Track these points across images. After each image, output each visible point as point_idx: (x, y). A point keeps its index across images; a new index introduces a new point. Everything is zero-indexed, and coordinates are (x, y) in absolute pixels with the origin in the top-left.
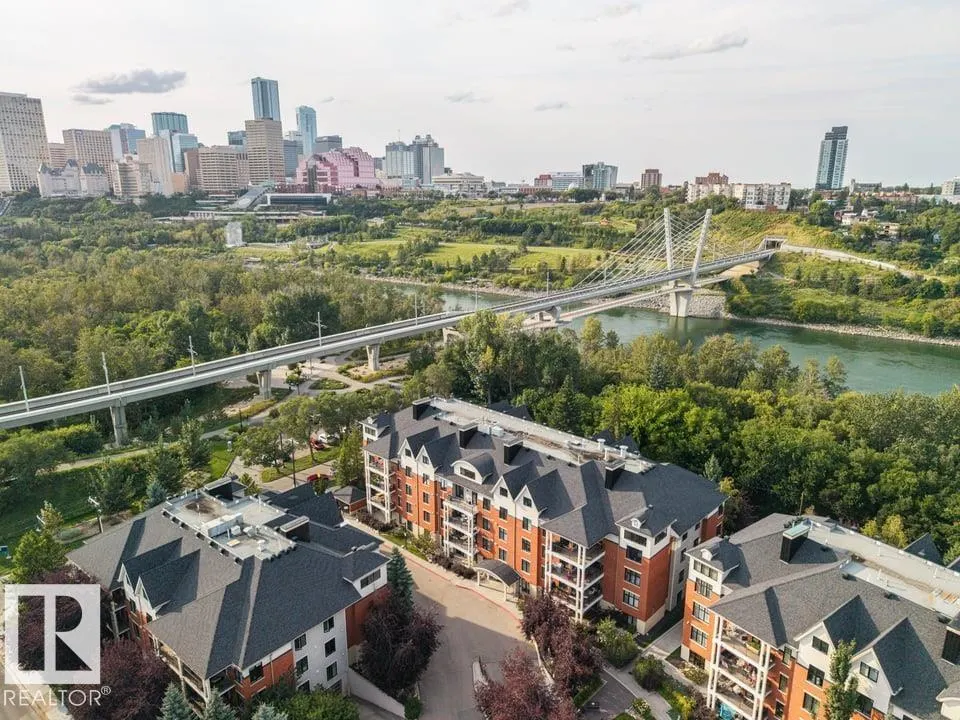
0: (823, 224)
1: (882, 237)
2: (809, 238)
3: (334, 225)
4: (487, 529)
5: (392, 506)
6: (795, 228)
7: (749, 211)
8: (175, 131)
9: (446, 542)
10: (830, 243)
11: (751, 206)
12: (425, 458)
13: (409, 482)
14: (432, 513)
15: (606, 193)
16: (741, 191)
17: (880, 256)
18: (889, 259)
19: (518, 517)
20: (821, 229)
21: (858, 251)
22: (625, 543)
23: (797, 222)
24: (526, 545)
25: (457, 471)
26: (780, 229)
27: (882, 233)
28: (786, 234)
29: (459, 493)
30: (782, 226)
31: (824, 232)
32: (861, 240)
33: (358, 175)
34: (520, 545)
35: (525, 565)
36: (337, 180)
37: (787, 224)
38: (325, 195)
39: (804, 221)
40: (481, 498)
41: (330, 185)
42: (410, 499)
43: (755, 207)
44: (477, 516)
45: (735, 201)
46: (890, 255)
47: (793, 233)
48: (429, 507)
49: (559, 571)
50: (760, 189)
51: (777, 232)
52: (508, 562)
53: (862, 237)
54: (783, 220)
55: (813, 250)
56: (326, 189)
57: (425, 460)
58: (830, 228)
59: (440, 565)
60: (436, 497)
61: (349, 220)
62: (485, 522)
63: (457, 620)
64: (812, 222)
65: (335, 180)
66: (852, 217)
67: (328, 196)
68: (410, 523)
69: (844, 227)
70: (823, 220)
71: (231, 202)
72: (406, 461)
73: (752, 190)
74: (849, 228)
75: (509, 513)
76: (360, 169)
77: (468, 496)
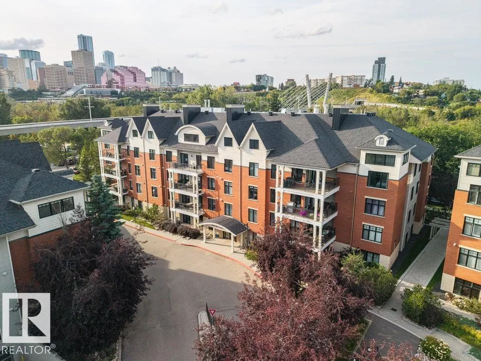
0: (385, 92)
1: (415, 96)
2: (378, 99)
3: (121, 102)
4: (212, 188)
5: (124, 191)
6: (370, 95)
7: (345, 88)
8: (33, 60)
9: (173, 209)
10: (390, 100)
11: (346, 85)
12: (150, 133)
13: (138, 162)
14: (159, 186)
15: (269, 87)
16: (340, 80)
17: (417, 105)
18: (422, 105)
19: (243, 165)
20: (383, 95)
21: (404, 103)
22: (365, 169)
23: (371, 92)
24: (253, 193)
25: (181, 139)
26: (362, 95)
27: (416, 94)
28: (366, 97)
29: (184, 160)
30: (363, 94)
31: (386, 96)
32: (405, 98)
33: (136, 81)
34: (246, 193)
35: (252, 214)
36: (124, 83)
37: (366, 93)
38: (117, 90)
39: (374, 91)
40: (204, 158)
41: (120, 85)
42: (140, 179)
43: (348, 86)
44: (202, 176)
45: (337, 85)
46: (422, 103)
47: (369, 97)
48: (157, 183)
49: (291, 210)
50: (349, 78)
51: (361, 97)
52: (235, 215)
53: (406, 96)
54: (364, 91)
55: (381, 104)
56: (118, 87)
57: (150, 135)
58: (389, 93)
59: (167, 231)
60: (162, 170)
61: (129, 100)
62: (211, 181)
63: (181, 272)
64: (379, 91)
65: (123, 83)
66: (399, 88)
67: (119, 90)
68: (140, 202)
69: (395, 93)
70: (384, 90)
71: (62, 93)
72: (134, 142)
73: (345, 79)
74: (398, 94)
75: (234, 163)
76: (137, 77)
77: (192, 162)
